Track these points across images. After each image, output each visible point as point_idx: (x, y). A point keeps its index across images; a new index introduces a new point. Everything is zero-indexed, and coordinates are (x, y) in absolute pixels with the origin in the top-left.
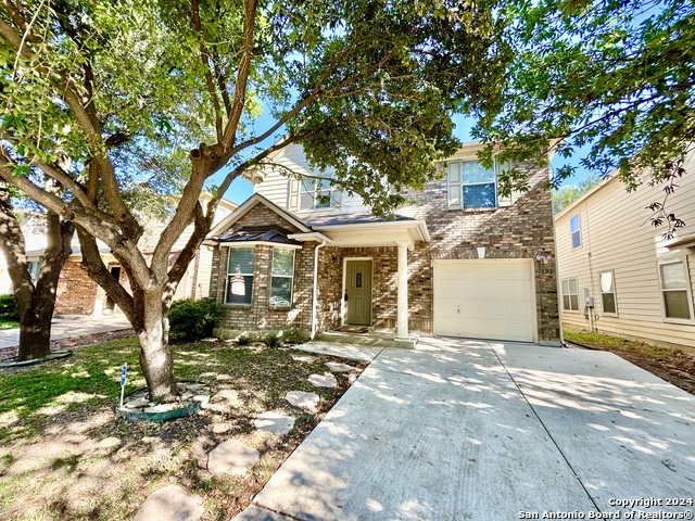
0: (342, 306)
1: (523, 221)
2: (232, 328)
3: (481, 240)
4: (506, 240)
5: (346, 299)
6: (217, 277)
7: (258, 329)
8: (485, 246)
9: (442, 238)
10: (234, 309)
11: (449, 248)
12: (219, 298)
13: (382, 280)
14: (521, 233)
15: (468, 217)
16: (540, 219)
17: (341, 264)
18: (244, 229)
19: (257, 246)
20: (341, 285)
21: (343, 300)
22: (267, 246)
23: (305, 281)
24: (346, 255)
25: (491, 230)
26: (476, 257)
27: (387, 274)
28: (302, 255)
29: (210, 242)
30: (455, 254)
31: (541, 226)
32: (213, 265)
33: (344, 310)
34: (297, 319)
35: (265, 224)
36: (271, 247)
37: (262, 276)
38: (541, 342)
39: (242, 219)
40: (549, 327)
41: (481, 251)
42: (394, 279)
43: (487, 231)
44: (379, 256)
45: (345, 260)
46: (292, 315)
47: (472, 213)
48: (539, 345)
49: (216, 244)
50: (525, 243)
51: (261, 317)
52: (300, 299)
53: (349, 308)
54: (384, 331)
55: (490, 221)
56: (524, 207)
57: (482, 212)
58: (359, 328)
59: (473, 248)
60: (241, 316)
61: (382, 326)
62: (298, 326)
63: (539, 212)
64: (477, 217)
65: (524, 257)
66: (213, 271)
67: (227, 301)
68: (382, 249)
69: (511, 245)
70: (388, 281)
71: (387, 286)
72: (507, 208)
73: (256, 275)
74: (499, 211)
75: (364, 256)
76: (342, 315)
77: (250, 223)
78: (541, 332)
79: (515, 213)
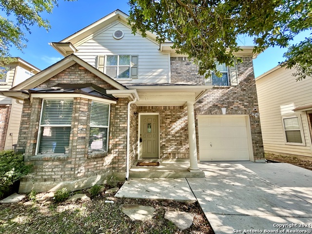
0: (138, 146)
1: (244, 94)
2: (45, 180)
3: (223, 104)
4: (236, 105)
5: (141, 141)
6: (27, 128)
7: (77, 178)
8: (225, 107)
9: (202, 102)
10: (48, 161)
11: (206, 108)
12: (29, 150)
13: (167, 128)
14: (243, 101)
15: (215, 90)
16: (251, 93)
17: (137, 117)
18: (58, 85)
19: (75, 98)
20: (137, 132)
21: (139, 142)
22: (85, 100)
23: (120, 130)
24: (141, 111)
25: (228, 99)
26: (221, 114)
27: (169, 124)
28: (117, 109)
29: (20, 95)
30: (210, 111)
31: (252, 97)
32: (23, 116)
33: (139, 149)
34: (113, 163)
35: (81, 82)
36: (89, 100)
37: (81, 127)
38: (257, 161)
39: (56, 76)
40: (259, 151)
41: (224, 110)
42: (174, 126)
43: (226, 99)
44: (163, 112)
45: (140, 114)
46: (108, 160)
47: (218, 88)
48: (255, 162)
49: (27, 97)
50: (245, 106)
51: (79, 166)
52: (116, 145)
53: (143, 147)
54: (169, 162)
55: (227, 93)
56: (243, 87)
57: (223, 88)
58: (152, 161)
59: (219, 108)
60: (56, 166)
61: (167, 158)
62: (114, 168)
63: (250, 90)
64: (221, 91)
65: (245, 114)
66: (22, 123)
67: (40, 152)
68: (165, 108)
69: (238, 107)
70: (170, 128)
71: (169, 132)
72: (235, 86)
73: (75, 126)
74: (231, 88)
75: (153, 112)
76: (138, 152)
77: (66, 80)
78: (255, 155)
79: (239, 90)
